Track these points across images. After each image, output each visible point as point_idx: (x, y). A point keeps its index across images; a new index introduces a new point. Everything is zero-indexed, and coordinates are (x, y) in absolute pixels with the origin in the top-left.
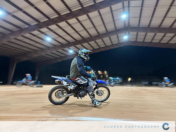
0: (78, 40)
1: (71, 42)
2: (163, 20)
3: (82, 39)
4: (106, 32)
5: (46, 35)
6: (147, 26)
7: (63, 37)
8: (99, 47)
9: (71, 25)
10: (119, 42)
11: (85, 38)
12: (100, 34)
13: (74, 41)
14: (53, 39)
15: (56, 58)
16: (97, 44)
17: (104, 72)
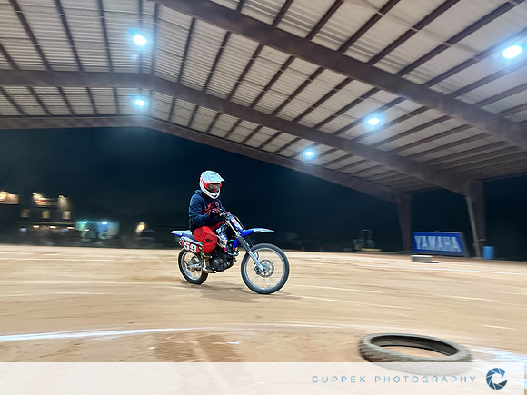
2: (237, 85)
4: (76, 69)
6: (200, 89)
8: (46, 111)
10: (118, 110)
12: (55, 68)
16: (40, 101)
17: (57, 200)
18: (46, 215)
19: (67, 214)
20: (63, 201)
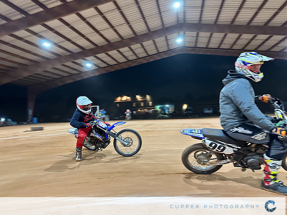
0: (99, 45)
1: (87, 48)
2: (238, 12)
3: (106, 43)
4: (147, 32)
5: (41, 37)
7: (73, 40)
8: (137, 56)
9: (86, 20)
11: (112, 42)
12: (138, 34)
13: (93, 46)
14: (55, 44)
15: (63, 77)
16: (134, 52)
17: (146, 97)
18: (142, 104)
19: (151, 103)
20: (148, 97)
